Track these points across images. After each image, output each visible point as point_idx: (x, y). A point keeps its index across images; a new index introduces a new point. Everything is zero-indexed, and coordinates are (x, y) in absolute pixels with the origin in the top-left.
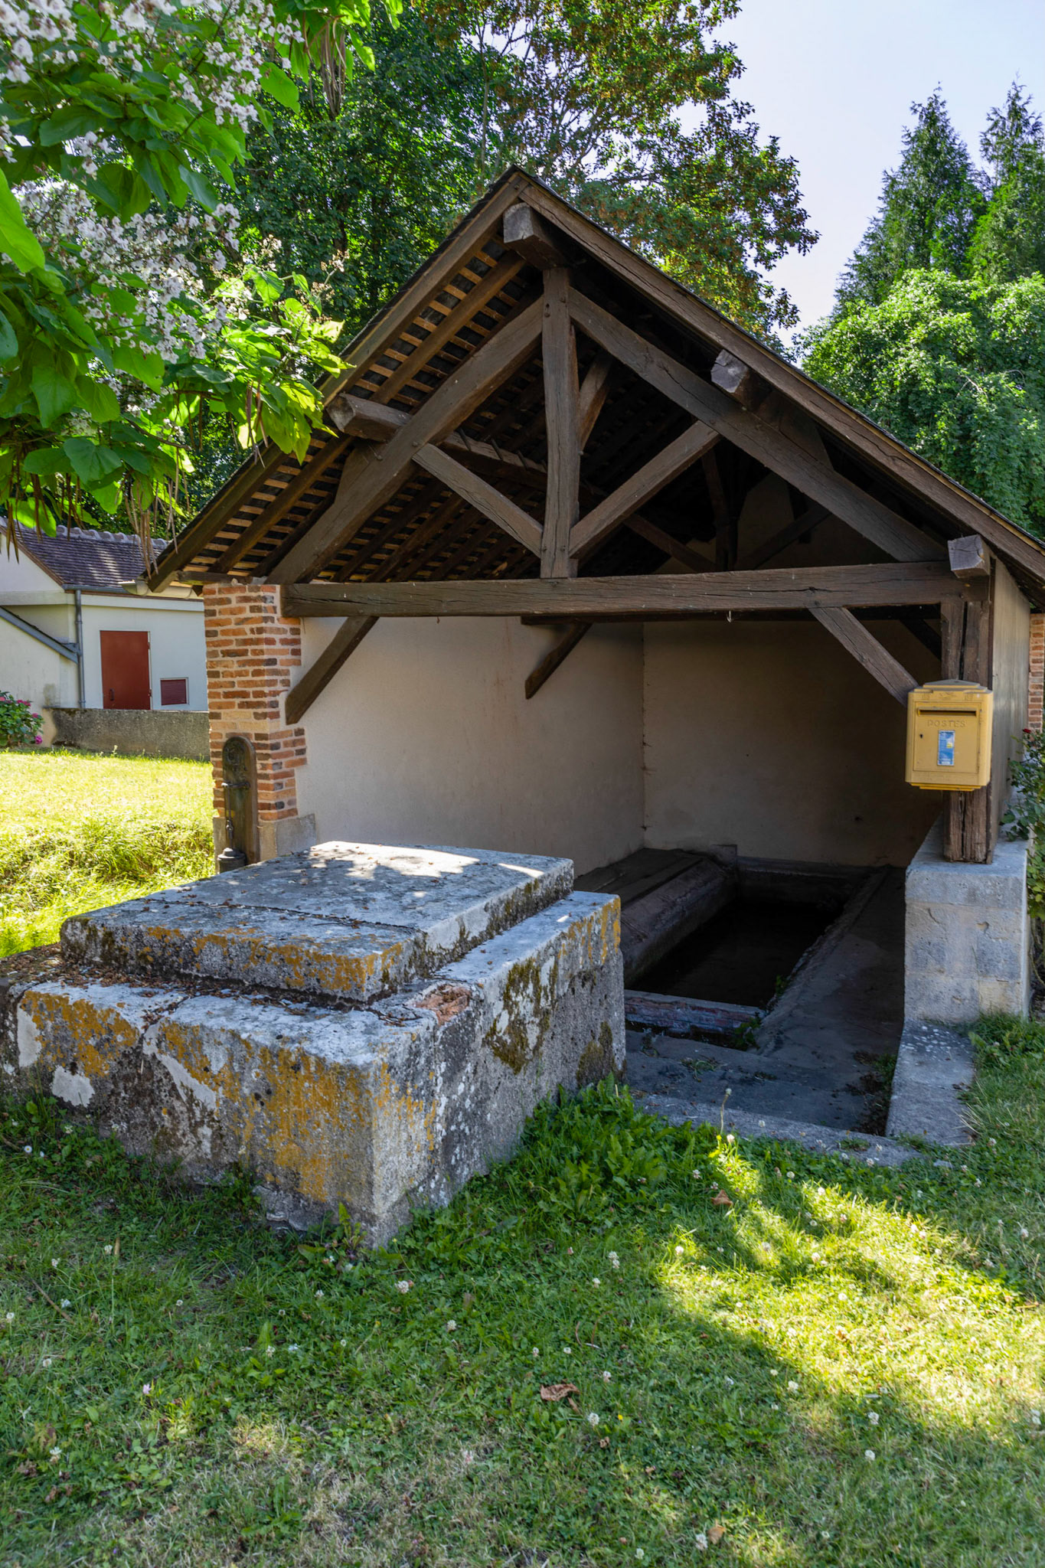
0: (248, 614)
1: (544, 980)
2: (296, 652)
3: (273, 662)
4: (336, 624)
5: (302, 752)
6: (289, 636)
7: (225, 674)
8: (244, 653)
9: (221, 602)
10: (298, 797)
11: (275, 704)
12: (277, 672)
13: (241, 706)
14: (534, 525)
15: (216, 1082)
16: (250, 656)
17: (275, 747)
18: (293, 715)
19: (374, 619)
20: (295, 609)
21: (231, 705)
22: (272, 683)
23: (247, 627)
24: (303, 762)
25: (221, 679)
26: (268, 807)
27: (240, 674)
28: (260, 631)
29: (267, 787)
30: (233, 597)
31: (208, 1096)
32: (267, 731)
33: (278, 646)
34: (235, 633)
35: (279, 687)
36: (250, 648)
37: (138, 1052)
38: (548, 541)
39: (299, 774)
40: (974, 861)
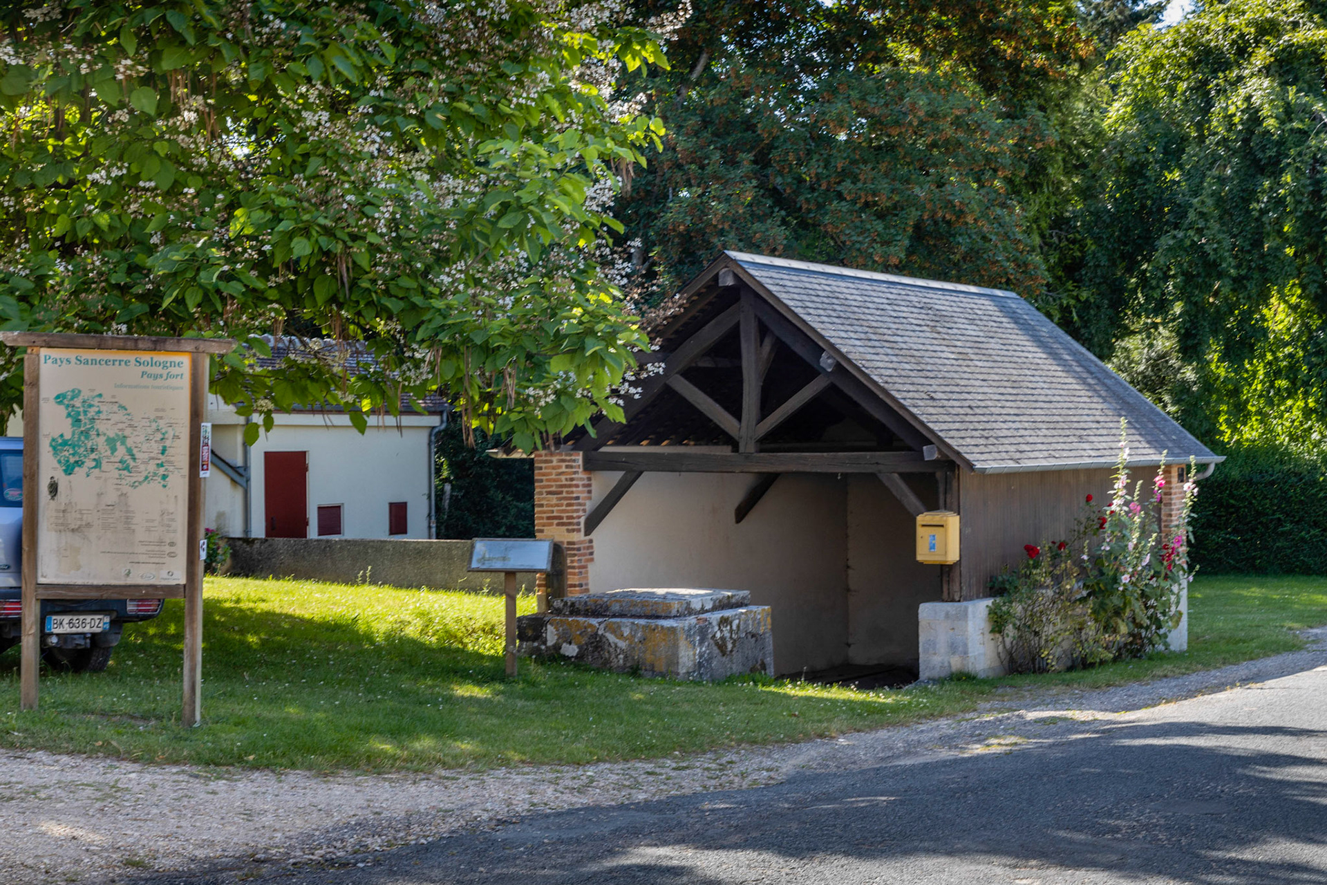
0: (564, 469)
1: (734, 627)
2: (590, 492)
3: (577, 498)
4: (618, 475)
5: (591, 554)
6: (586, 482)
7: (548, 505)
8: (561, 493)
9: (546, 462)
10: (590, 581)
11: (578, 524)
12: (580, 504)
13: (558, 524)
14: (734, 421)
15: (625, 639)
16: (564, 495)
17: (579, 549)
18: (588, 531)
19: (641, 473)
20: (591, 465)
21: (551, 524)
22: (577, 511)
23: (563, 477)
24: (592, 560)
25: (545, 509)
26: (574, 586)
27: (557, 505)
28: (572, 479)
29: (574, 574)
30: (555, 459)
31: (622, 644)
32: (575, 540)
33: (580, 489)
34: (555, 480)
35: (581, 513)
36: (565, 490)
37: (596, 634)
38: (743, 432)
39: (590, 567)
40: (953, 601)
